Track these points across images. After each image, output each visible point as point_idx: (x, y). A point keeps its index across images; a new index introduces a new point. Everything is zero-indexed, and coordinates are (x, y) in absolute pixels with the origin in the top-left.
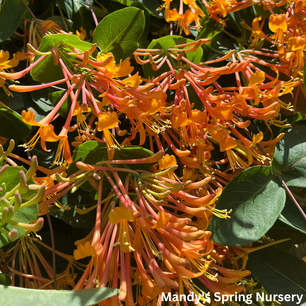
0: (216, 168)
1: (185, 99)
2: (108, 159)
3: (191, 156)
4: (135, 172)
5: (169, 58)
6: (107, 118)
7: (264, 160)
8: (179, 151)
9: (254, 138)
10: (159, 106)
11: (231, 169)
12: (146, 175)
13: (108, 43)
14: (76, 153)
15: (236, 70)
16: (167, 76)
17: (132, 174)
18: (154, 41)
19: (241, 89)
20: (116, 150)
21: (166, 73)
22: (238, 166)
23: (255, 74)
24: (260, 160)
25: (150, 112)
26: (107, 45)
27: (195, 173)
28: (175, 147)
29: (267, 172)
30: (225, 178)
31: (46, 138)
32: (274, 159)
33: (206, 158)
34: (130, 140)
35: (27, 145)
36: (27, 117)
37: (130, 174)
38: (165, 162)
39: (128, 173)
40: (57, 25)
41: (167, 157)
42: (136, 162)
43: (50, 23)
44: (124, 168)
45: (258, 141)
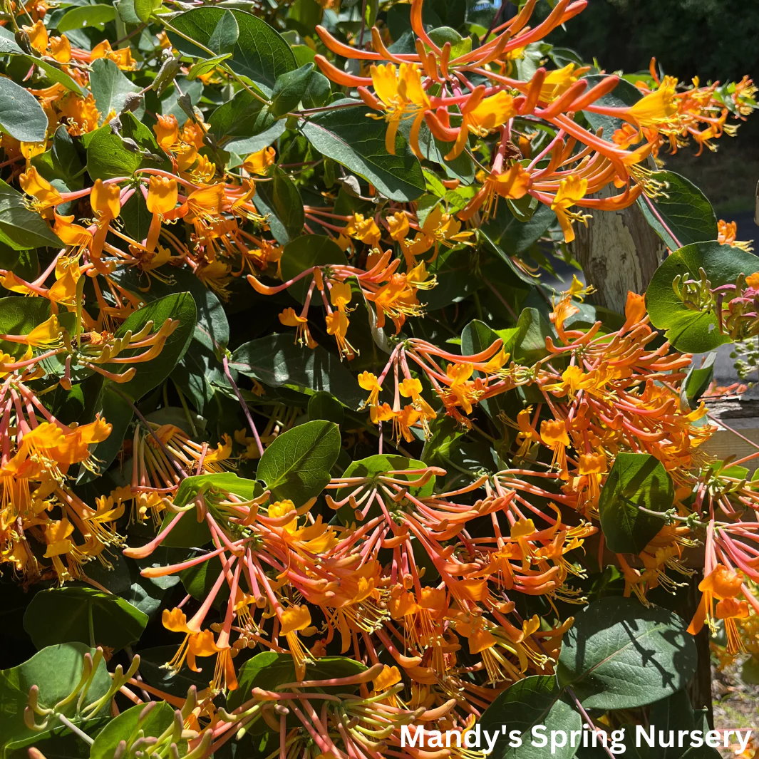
0: (468, 679)
1: (410, 573)
2: (295, 680)
3: (423, 664)
4: (335, 698)
5: (380, 491)
6: (294, 616)
7: (544, 662)
8: (403, 659)
9: (525, 627)
10: (370, 588)
11: (489, 683)
12: (353, 703)
13: (280, 473)
14: (242, 672)
15: (493, 509)
16: (378, 524)
17: (330, 701)
18: (355, 464)
19: (501, 541)
20: (308, 665)
21: (376, 519)
22: (500, 677)
23: (518, 523)
24: (539, 662)
25: (358, 599)
26: (278, 477)
27: (431, 692)
28: (397, 651)
29: (550, 686)
30: (483, 696)
31: (200, 652)
32: (560, 661)
33: (448, 665)
34: (325, 645)
35: (171, 665)
36: (171, 619)
37: (327, 703)
38: (383, 678)
39: (324, 700)
40: (180, 431)
41: (387, 670)
42: (336, 682)
43: (171, 429)
44: (317, 692)
45: (533, 632)
